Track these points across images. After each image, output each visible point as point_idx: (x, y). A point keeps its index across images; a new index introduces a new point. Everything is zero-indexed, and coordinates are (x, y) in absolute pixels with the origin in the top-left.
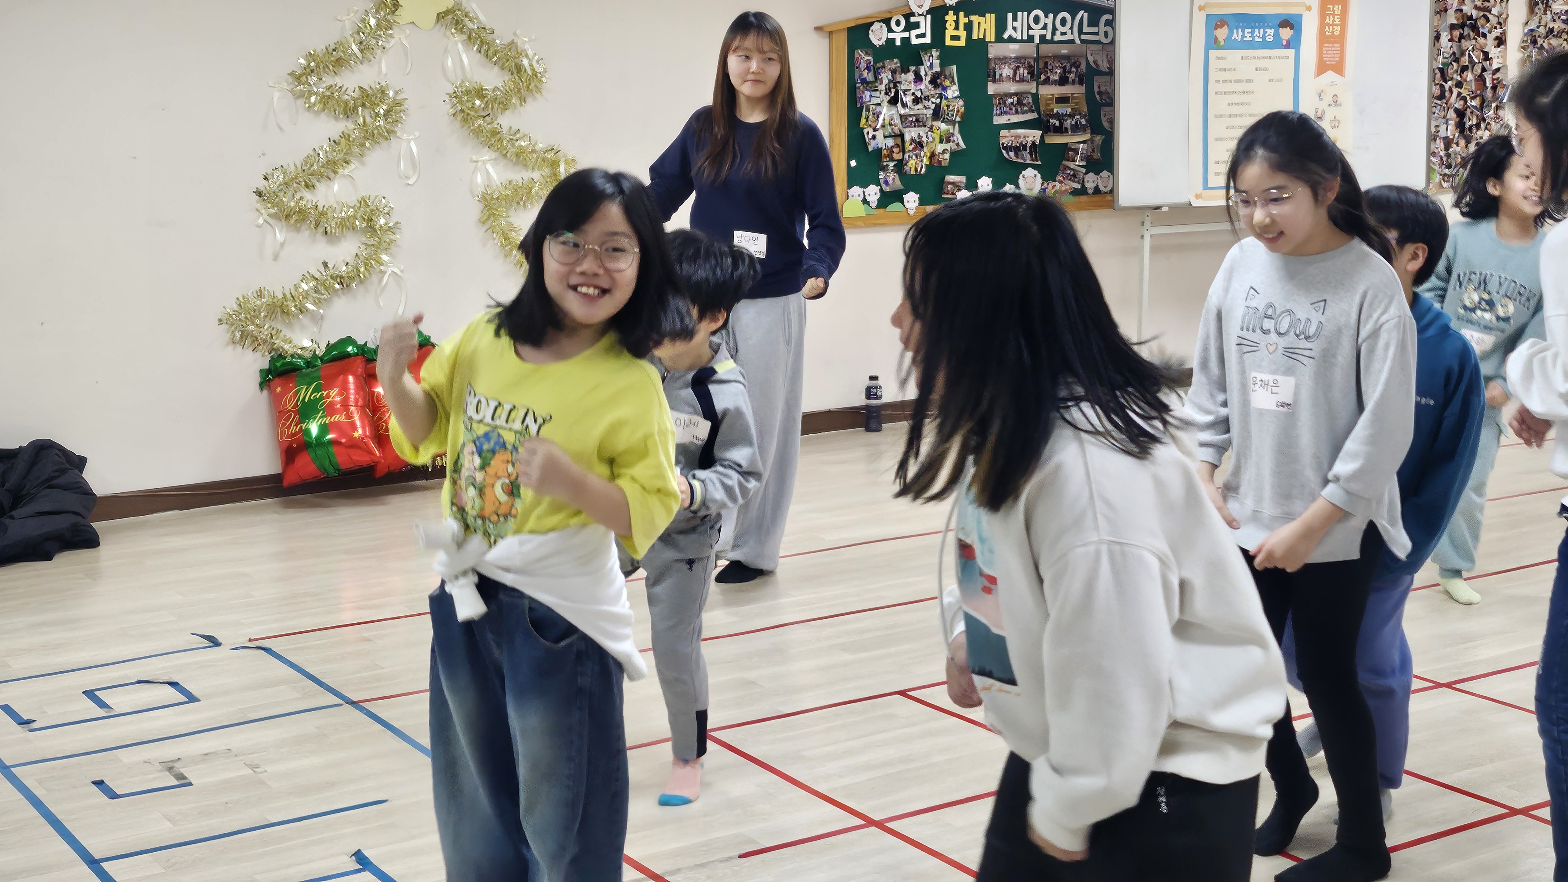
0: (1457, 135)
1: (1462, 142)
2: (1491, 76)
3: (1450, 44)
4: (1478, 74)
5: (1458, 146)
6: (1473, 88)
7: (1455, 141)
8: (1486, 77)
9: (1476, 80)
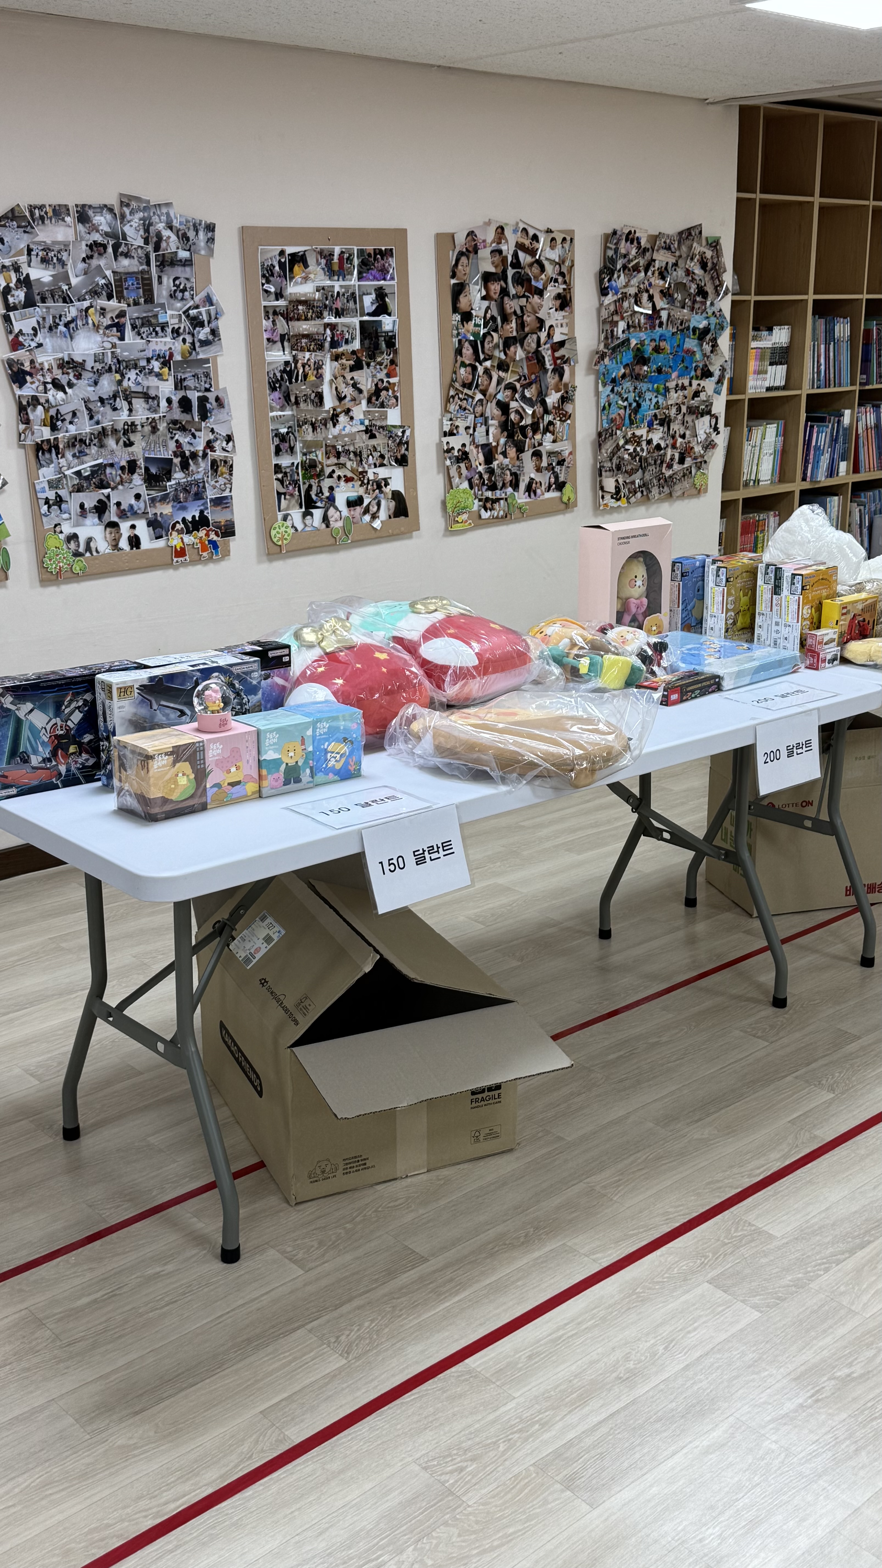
0: (502, 441)
1: (512, 452)
2: (550, 352)
3: (486, 304)
4: (533, 351)
5: (505, 456)
6: (526, 371)
7: (499, 450)
8: (544, 354)
9: (528, 358)
